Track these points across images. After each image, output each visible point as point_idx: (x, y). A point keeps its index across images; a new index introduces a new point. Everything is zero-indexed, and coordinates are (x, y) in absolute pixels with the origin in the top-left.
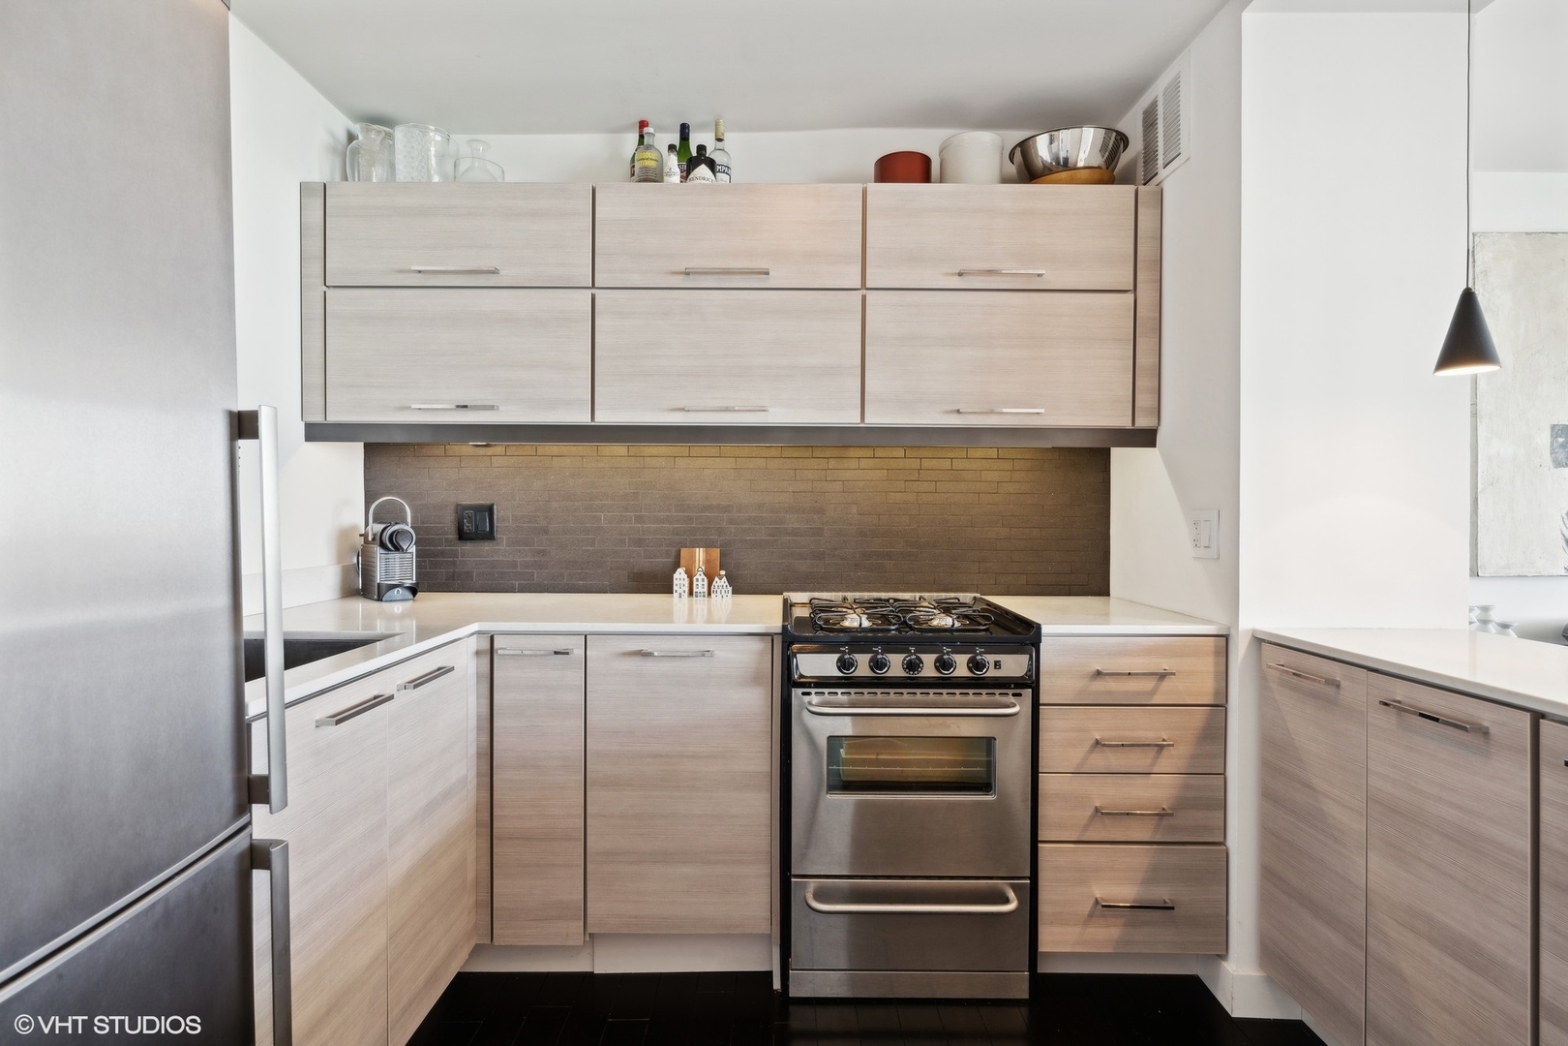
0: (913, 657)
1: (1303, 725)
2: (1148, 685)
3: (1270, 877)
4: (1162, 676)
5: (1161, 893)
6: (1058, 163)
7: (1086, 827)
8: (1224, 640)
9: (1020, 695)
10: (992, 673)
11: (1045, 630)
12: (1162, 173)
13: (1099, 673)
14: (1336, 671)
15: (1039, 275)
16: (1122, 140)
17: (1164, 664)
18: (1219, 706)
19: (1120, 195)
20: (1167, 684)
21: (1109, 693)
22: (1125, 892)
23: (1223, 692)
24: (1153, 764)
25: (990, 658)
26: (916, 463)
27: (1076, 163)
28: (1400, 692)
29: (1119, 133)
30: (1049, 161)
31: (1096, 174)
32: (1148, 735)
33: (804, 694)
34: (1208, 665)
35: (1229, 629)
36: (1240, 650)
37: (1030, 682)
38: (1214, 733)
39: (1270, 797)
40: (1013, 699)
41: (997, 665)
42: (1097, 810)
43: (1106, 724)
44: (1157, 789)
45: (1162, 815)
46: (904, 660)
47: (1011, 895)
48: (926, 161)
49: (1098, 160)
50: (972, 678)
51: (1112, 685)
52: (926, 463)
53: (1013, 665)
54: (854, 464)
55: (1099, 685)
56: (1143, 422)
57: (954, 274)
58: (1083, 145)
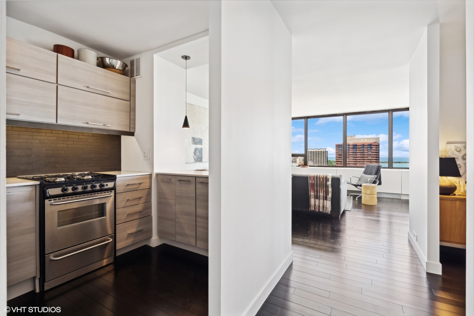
0: (85, 186)
1: (165, 188)
2: (137, 186)
3: (159, 218)
4: (140, 184)
5: (141, 228)
6: (111, 65)
7: (126, 219)
8: (151, 175)
9: (112, 192)
10: (106, 187)
11: (117, 176)
12: (135, 77)
13: (128, 185)
14: (170, 177)
15: (109, 93)
16: (126, 66)
17: (141, 181)
18: (150, 189)
19: (126, 79)
20: (141, 185)
21: (130, 189)
22: (133, 230)
23: (151, 186)
24: (138, 203)
25: (105, 184)
26: (67, 136)
27: (116, 67)
28: (180, 178)
29: (126, 64)
30: (109, 64)
31: (121, 72)
32: (138, 196)
33: (49, 201)
34: (148, 180)
35: (152, 173)
36: (154, 176)
37: (114, 188)
38: (149, 194)
39: (159, 203)
40: (110, 193)
41: (107, 185)
42: (128, 214)
43: (130, 196)
44: (139, 208)
45: (140, 212)
46: (83, 186)
47: (110, 238)
48: (73, 51)
49: (121, 68)
50: (101, 189)
51: (131, 187)
52: (70, 136)
53: (110, 185)
54: (44, 134)
55: (128, 187)
56: (132, 131)
57: (86, 87)
58: (118, 64)
